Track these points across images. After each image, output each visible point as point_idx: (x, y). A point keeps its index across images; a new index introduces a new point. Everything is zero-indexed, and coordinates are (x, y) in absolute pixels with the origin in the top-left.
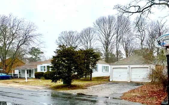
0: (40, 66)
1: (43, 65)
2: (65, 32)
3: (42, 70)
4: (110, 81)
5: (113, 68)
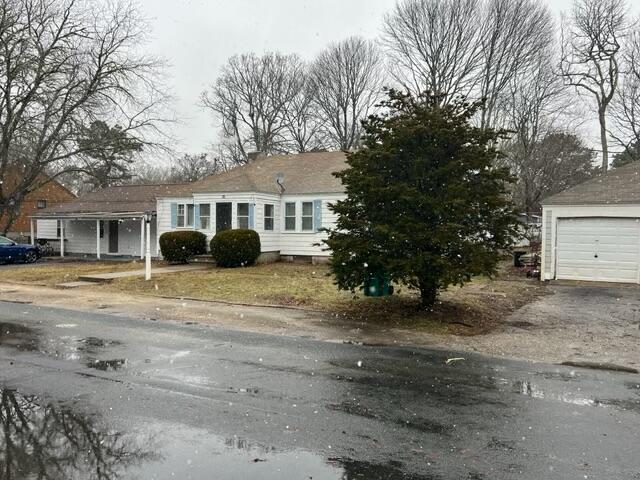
0: (173, 205)
1: (199, 199)
2: (244, 58)
3: (180, 224)
4: (543, 279)
5: (559, 218)
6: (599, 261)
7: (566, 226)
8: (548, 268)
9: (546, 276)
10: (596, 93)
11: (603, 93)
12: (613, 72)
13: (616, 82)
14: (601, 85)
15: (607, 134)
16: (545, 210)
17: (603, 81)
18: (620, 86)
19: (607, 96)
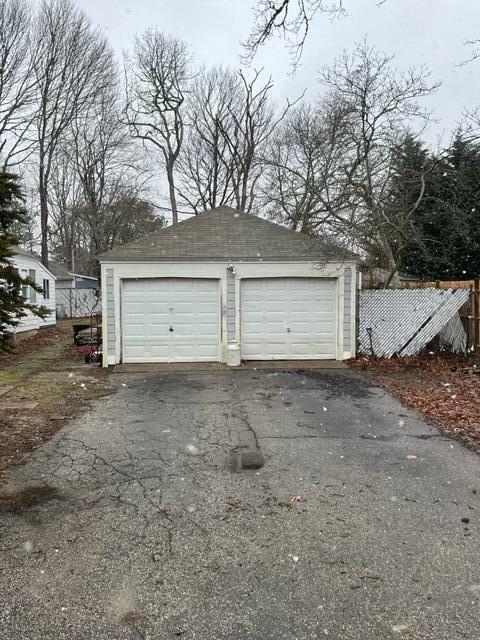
4: (105, 365)
5: (124, 280)
6: (176, 335)
7: (132, 291)
8: (111, 350)
9: (109, 359)
10: (163, 148)
11: (169, 147)
12: (178, 125)
13: (182, 138)
14: (167, 139)
15: (176, 193)
16: (105, 267)
17: (169, 135)
18: (186, 143)
19: (174, 151)
